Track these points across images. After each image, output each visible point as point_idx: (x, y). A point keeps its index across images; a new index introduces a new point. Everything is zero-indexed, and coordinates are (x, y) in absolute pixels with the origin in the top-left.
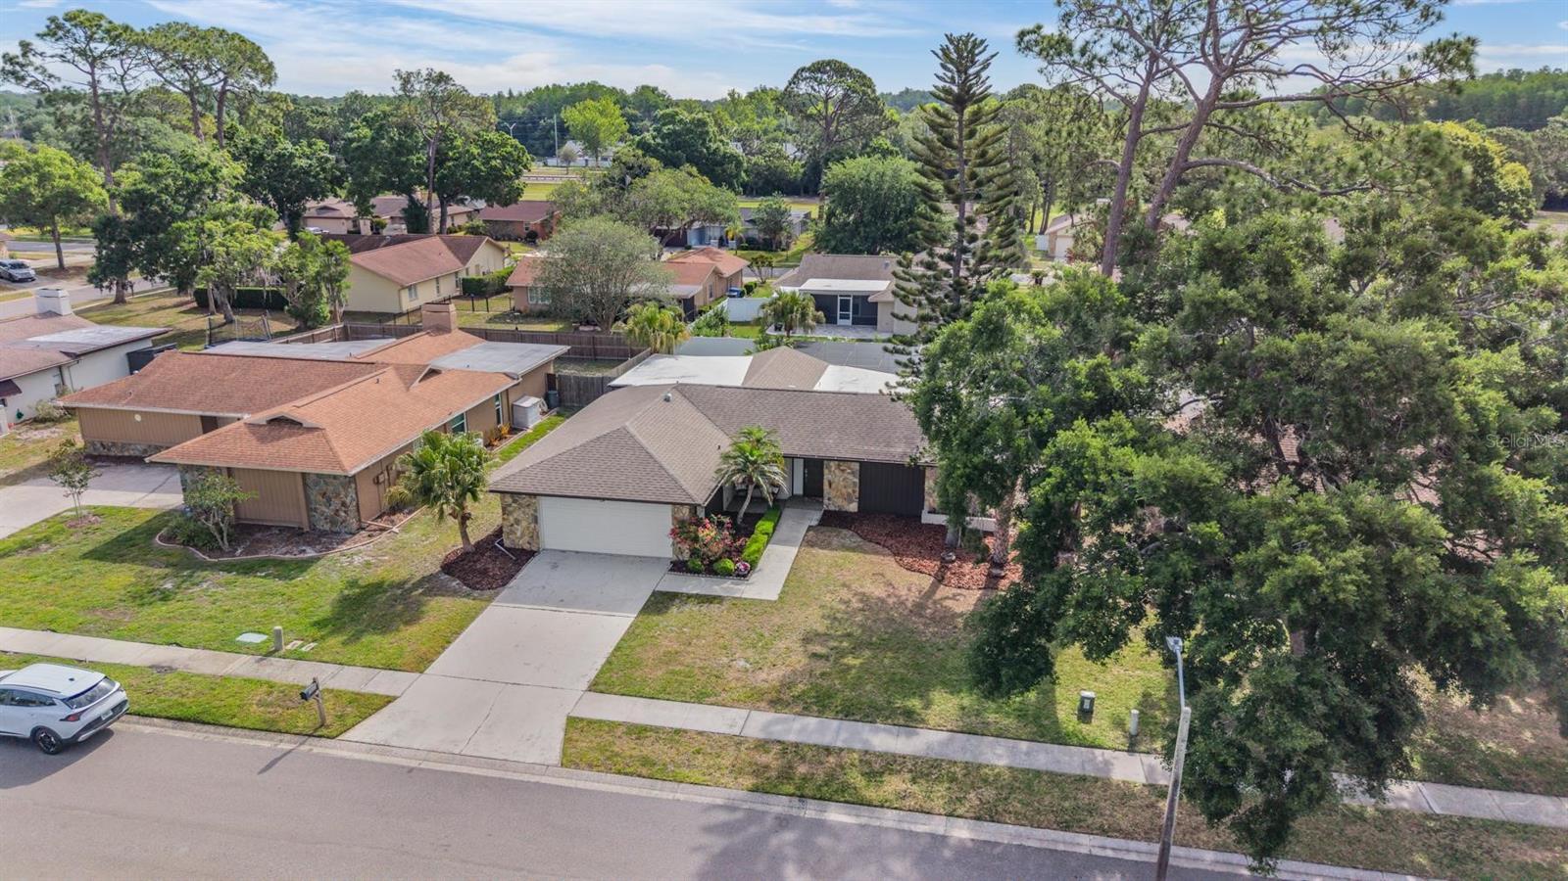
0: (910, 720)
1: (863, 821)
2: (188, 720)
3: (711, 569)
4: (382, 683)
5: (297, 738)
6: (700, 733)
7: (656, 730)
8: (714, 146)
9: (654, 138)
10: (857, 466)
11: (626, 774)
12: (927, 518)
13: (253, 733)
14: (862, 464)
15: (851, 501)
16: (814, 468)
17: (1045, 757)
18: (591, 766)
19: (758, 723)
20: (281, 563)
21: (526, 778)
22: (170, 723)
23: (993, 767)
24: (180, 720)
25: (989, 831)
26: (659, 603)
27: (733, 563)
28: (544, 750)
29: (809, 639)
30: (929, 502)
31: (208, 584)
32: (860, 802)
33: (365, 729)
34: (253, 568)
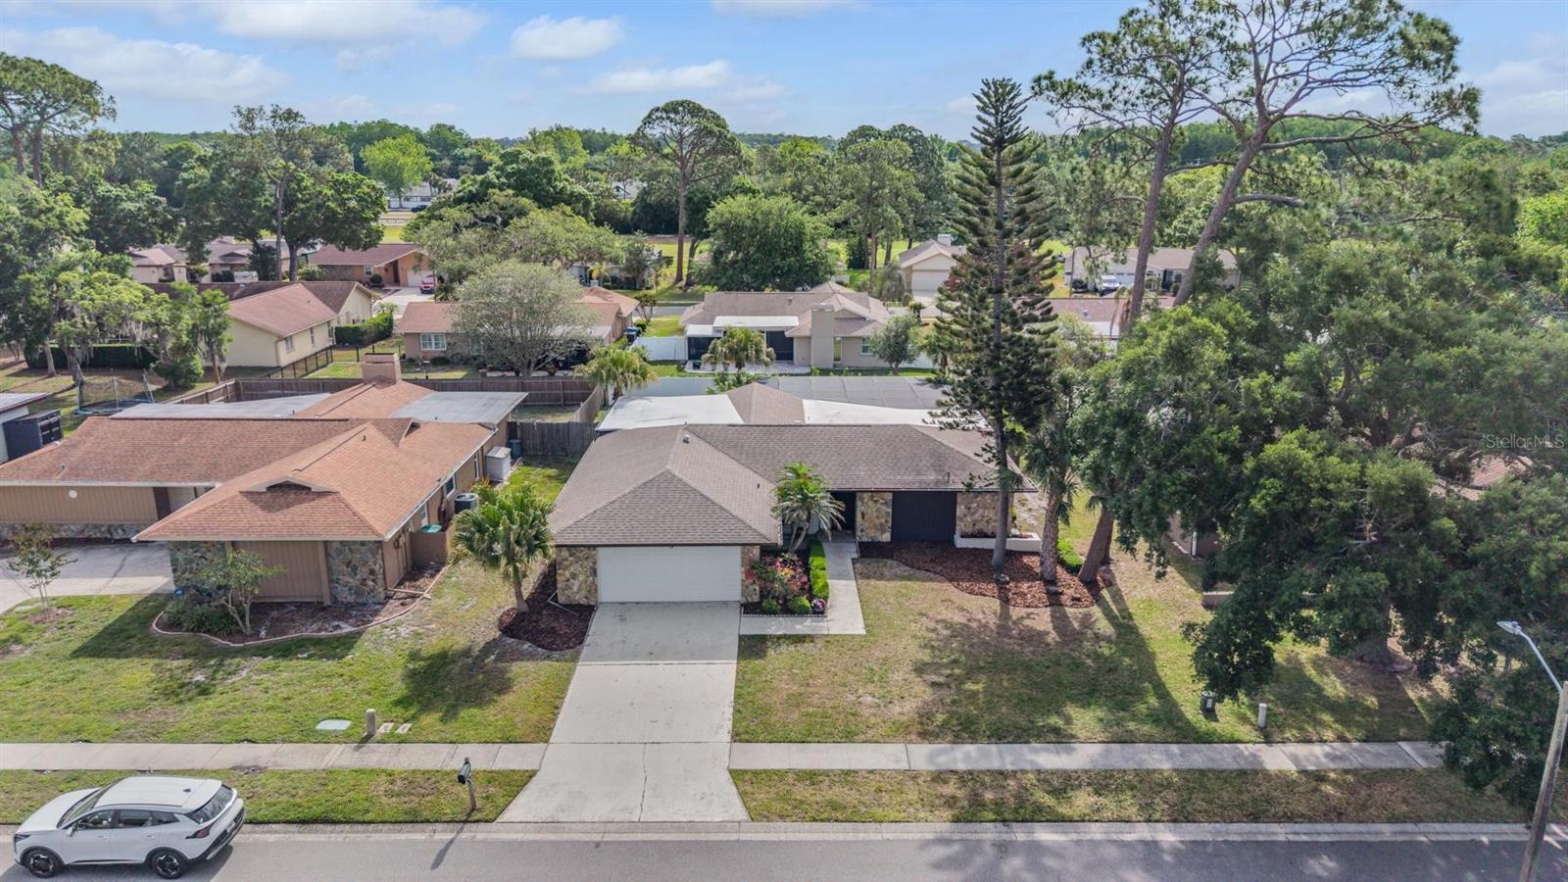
0: (1061, 737)
1: (1074, 837)
2: (315, 821)
3: (788, 609)
4: (509, 758)
5: (451, 826)
6: (871, 772)
7: (826, 773)
8: (560, 185)
9: (498, 178)
10: (889, 497)
11: (822, 821)
12: (961, 543)
13: (397, 827)
14: (896, 494)
15: (883, 531)
16: (847, 498)
17: (1199, 757)
18: (782, 817)
19: (922, 756)
20: (318, 642)
21: (722, 837)
22: (293, 828)
23: (1161, 772)
24: (303, 822)
25: (1192, 833)
26: (752, 647)
27: (808, 601)
28: (724, 807)
29: (920, 669)
30: (960, 526)
31: (246, 672)
32: (1060, 819)
33: (521, 808)
34: (289, 650)
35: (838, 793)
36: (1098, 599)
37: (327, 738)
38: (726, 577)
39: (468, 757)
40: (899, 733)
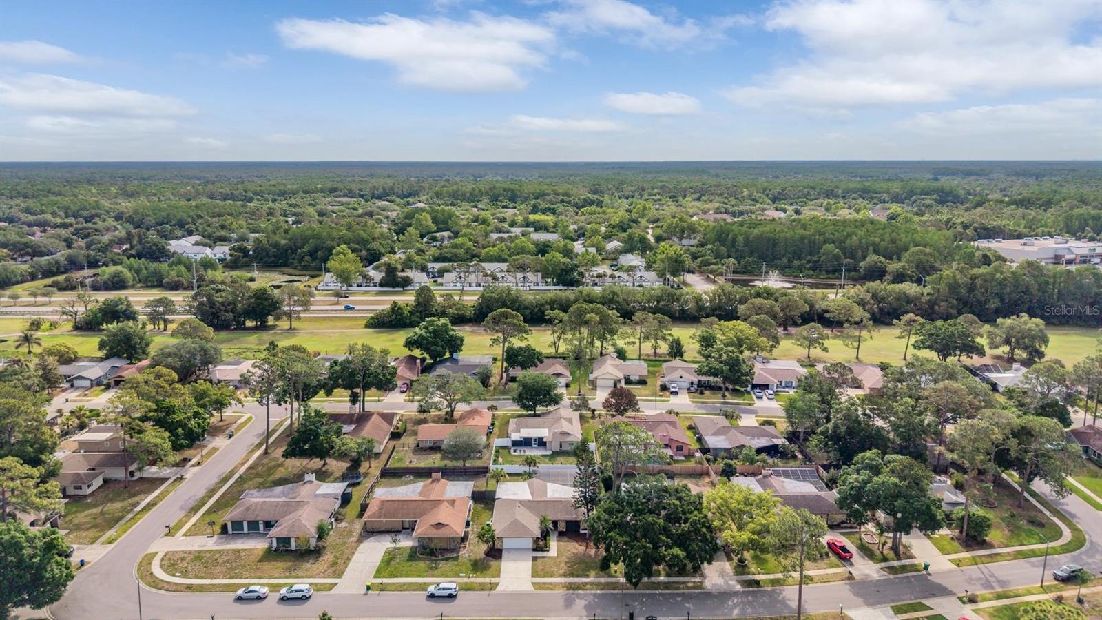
0: (588, 576)
1: (584, 592)
2: (466, 590)
3: (542, 550)
5: (488, 591)
6: (554, 582)
7: (545, 583)
10: (565, 522)
11: (545, 590)
12: (581, 532)
13: (480, 591)
14: (567, 521)
15: (564, 530)
16: (555, 523)
17: (610, 580)
18: (540, 589)
19: (563, 580)
20: (451, 558)
21: (530, 593)
23: (602, 582)
25: (603, 592)
26: (534, 559)
27: (545, 548)
28: (530, 588)
29: (566, 563)
30: (580, 527)
31: (442, 564)
32: (583, 590)
33: (499, 588)
34: (447, 560)
35: (549, 586)
37: (462, 577)
38: (529, 543)
39: (487, 580)
40: (561, 576)
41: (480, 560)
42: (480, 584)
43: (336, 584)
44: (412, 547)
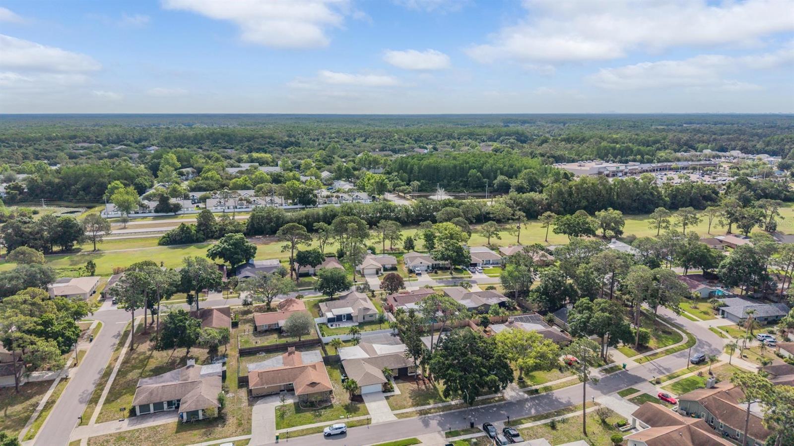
0: (429, 404)
3: (390, 391)
4: (367, 417)
5: (367, 425)
6: (409, 412)
7: (403, 413)
11: (405, 418)
12: (409, 375)
13: (361, 426)
14: (399, 369)
15: (397, 375)
17: (445, 404)
18: (401, 418)
19: (414, 409)
20: (328, 406)
23: (441, 406)
24: (351, 427)
25: (444, 413)
26: (387, 398)
27: (391, 390)
28: (395, 419)
29: (410, 397)
30: (409, 372)
31: (323, 412)
32: (431, 413)
33: (373, 422)
34: (325, 408)
35: (406, 414)
36: (431, 383)
37: (342, 418)
38: (380, 388)
39: (362, 418)
40: (410, 407)
41: (349, 404)
42: (359, 421)
43: (250, 439)
44: (295, 403)
